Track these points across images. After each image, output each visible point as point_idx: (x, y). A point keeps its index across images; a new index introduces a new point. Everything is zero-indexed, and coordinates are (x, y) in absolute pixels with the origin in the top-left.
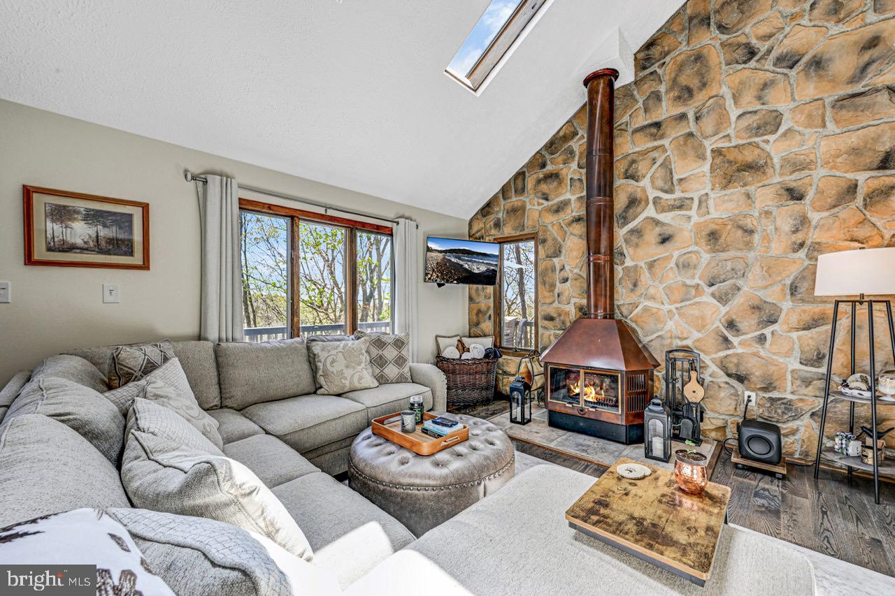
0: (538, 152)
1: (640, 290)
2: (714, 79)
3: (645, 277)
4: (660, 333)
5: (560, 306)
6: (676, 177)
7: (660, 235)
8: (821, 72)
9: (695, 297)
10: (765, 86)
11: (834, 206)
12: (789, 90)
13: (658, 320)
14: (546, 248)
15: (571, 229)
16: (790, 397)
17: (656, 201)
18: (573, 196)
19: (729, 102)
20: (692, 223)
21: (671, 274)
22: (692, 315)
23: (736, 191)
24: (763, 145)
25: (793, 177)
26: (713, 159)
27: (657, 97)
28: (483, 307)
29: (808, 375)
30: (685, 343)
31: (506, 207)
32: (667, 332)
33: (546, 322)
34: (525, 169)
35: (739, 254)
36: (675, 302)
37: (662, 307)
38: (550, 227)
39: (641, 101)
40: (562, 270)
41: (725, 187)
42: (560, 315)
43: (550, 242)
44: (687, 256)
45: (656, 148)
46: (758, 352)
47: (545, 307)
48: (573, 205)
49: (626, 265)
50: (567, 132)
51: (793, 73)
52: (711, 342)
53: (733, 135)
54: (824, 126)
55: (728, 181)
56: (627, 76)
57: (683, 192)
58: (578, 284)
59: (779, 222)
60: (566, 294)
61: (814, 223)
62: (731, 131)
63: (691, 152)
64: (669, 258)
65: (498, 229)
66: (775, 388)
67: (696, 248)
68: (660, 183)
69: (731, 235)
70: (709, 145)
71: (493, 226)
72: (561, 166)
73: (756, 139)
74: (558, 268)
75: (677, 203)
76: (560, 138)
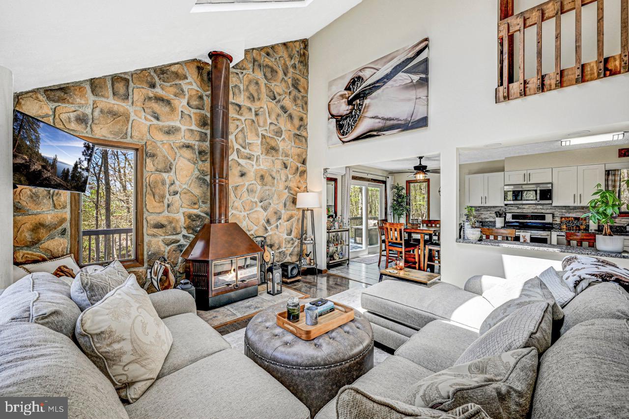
0: (145, 70)
2: (262, 99)
3: (232, 195)
5: (170, 215)
6: (247, 141)
7: (240, 171)
8: (291, 121)
9: (255, 208)
11: (294, 174)
12: (284, 122)
13: (239, 221)
14: (155, 162)
15: (181, 152)
16: (284, 249)
17: (238, 151)
18: (183, 126)
19: (267, 114)
20: (254, 168)
21: (245, 196)
22: (254, 217)
23: (270, 158)
24: (277, 140)
25: (285, 158)
26: (262, 139)
27: (239, 89)
28: (48, 220)
30: (251, 233)
31: (99, 106)
34: (127, 77)
35: (270, 188)
36: (247, 210)
37: (241, 213)
38: (159, 144)
39: (230, 85)
40: (172, 184)
41: (266, 155)
42: (170, 223)
43: (160, 158)
44: (252, 186)
45: (238, 120)
46: (276, 233)
47: (152, 216)
48: (183, 133)
50: (179, 71)
51: (286, 115)
52: (261, 231)
53: (268, 131)
54: (292, 142)
55: (267, 153)
57: (249, 150)
58: (187, 196)
59: (281, 176)
60: (176, 204)
61: (290, 179)
62: (267, 128)
63: (254, 131)
64: (244, 185)
65: (83, 126)
66: (281, 247)
67: (255, 182)
68: (240, 141)
69: (268, 179)
70: (261, 131)
71: (73, 119)
72: (172, 96)
73: (275, 137)
74: (168, 182)
75: (249, 156)
76: (173, 72)
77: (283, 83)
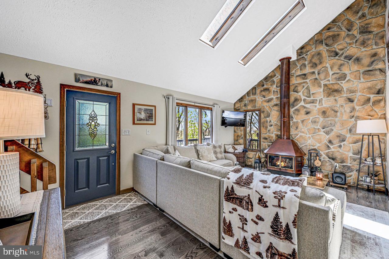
0: (261, 81)
1: (298, 130)
2: (324, 61)
3: (300, 125)
4: (306, 144)
5: (269, 134)
6: (311, 92)
7: (306, 111)
8: (359, 63)
9: (318, 132)
10: (341, 65)
11: (363, 105)
12: (349, 67)
13: (305, 140)
14: (264, 114)
15: (273, 108)
16: (349, 165)
17: (304, 100)
18: (275, 97)
19: (329, 69)
20: (317, 108)
21: (309, 125)
22: (317, 138)
23: (332, 98)
24: (340, 84)
25: (350, 95)
26: (324, 87)
27: (304, 65)
28: (239, 134)
29: (355, 158)
30: (314, 147)
31: (249, 99)
32: (308, 144)
33: (264, 140)
34: (256, 86)
35: (333, 119)
36: (311, 134)
37: (306, 135)
38: (265, 107)
39: (299, 66)
40: (270, 122)
41: (328, 97)
42: (269, 138)
43: (266, 112)
44: (315, 119)
45: (304, 82)
46: (339, 150)
47: (264, 135)
48: (274, 100)
49: (294, 121)
50: (272, 75)
51: (350, 62)
52: (323, 147)
53: (330, 80)
54: (360, 79)
55: (329, 95)
56: (294, 58)
57: (314, 97)
58: (276, 127)
59: (346, 109)
60: (272, 130)
61: (357, 110)
62: (330, 79)
63: (316, 85)
64: (309, 119)
65: (245, 107)
66: (344, 162)
67: (318, 116)
68: (306, 94)
69: (330, 113)
70: (323, 83)
71: (243, 106)
72: (270, 86)
73: (338, 82)
74: (269, 121)
75: (312, 101)
76: (270, 77)
77: (347, 38)
